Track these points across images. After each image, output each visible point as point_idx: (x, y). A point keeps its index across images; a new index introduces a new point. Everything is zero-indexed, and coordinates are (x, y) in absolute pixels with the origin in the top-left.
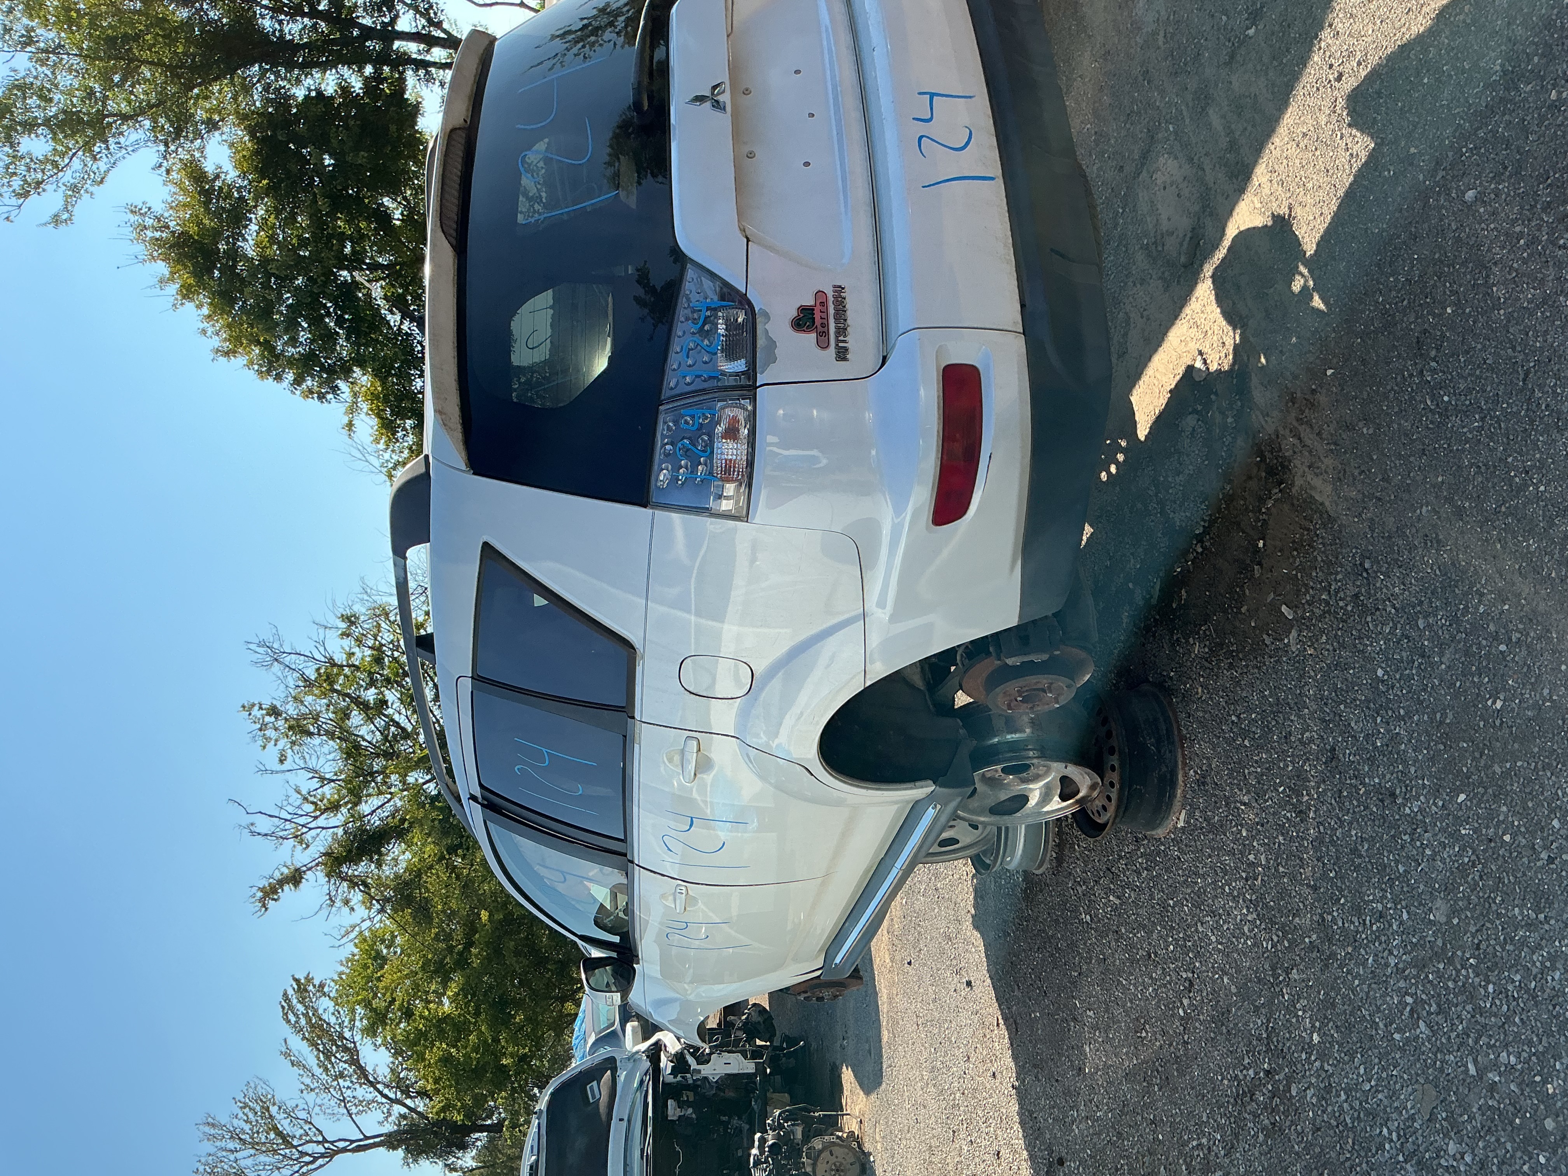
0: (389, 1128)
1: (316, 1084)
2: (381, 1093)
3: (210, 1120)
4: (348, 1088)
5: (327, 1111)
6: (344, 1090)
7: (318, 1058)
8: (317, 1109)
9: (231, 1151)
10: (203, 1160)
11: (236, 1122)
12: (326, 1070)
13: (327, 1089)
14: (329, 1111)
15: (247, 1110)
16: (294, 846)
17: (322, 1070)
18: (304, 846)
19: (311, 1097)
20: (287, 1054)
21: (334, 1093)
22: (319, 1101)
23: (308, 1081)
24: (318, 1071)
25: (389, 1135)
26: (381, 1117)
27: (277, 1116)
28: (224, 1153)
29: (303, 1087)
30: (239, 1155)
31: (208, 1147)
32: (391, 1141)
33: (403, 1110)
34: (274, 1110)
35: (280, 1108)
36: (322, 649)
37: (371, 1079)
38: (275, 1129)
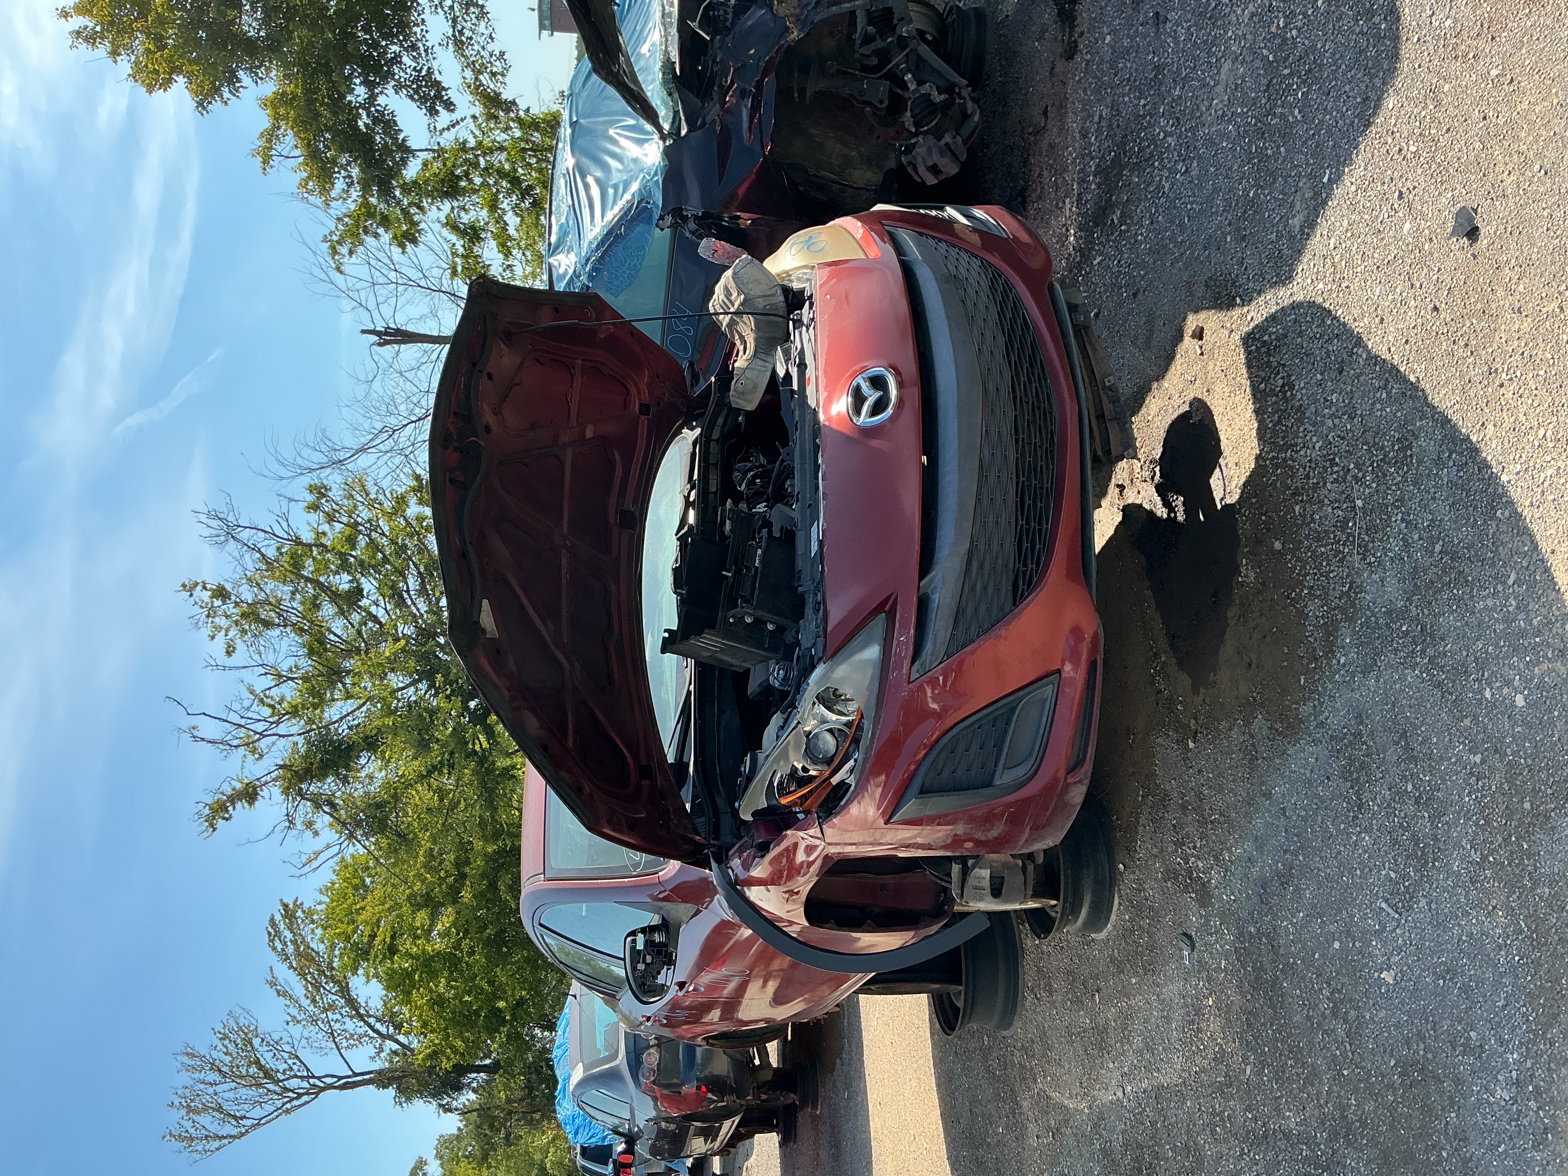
0: (379, 1064)
1: (303, 1016)
2: (372, 1028)
3: (189, 1050)
4: (337, 1021)
5: (314, 1044)
6: (332, 1023)
7: (307, 989)
8: (304, 1042)
9: (211, 1084)
10: (180, 1092)
11: (215, 1054)
12: (314, 1001)
13: (314, 1022)
14: (317, 1045)
15: (227, 1042)
16: (245, 756)
17: (309, 1001)
18: (257, 756)
19: (296, 1030)
20: (273, 984)
21: (322, 1026)
22: (306, 1034)
23: (294, 1012)
24: (305, 1003)
25: (380, 1072)
26: (373, 1052)
27: (260, 1049)
28: (202, 1086)
29: (289, 1019)
30: (219, 1088)
31: (185, 1079)
32: (381, 1079)
33: (395, 1047)
34: (256, 1042)
35: (263, 1040)
36: (285, 525)
37: (362, 1011)
38: (257, 1062)
